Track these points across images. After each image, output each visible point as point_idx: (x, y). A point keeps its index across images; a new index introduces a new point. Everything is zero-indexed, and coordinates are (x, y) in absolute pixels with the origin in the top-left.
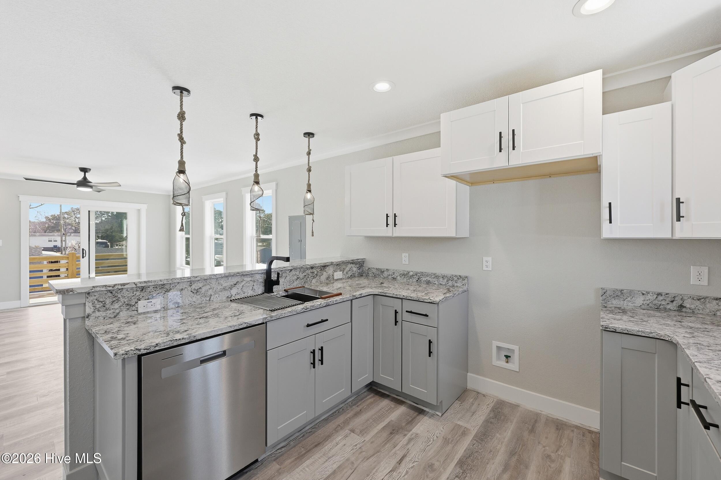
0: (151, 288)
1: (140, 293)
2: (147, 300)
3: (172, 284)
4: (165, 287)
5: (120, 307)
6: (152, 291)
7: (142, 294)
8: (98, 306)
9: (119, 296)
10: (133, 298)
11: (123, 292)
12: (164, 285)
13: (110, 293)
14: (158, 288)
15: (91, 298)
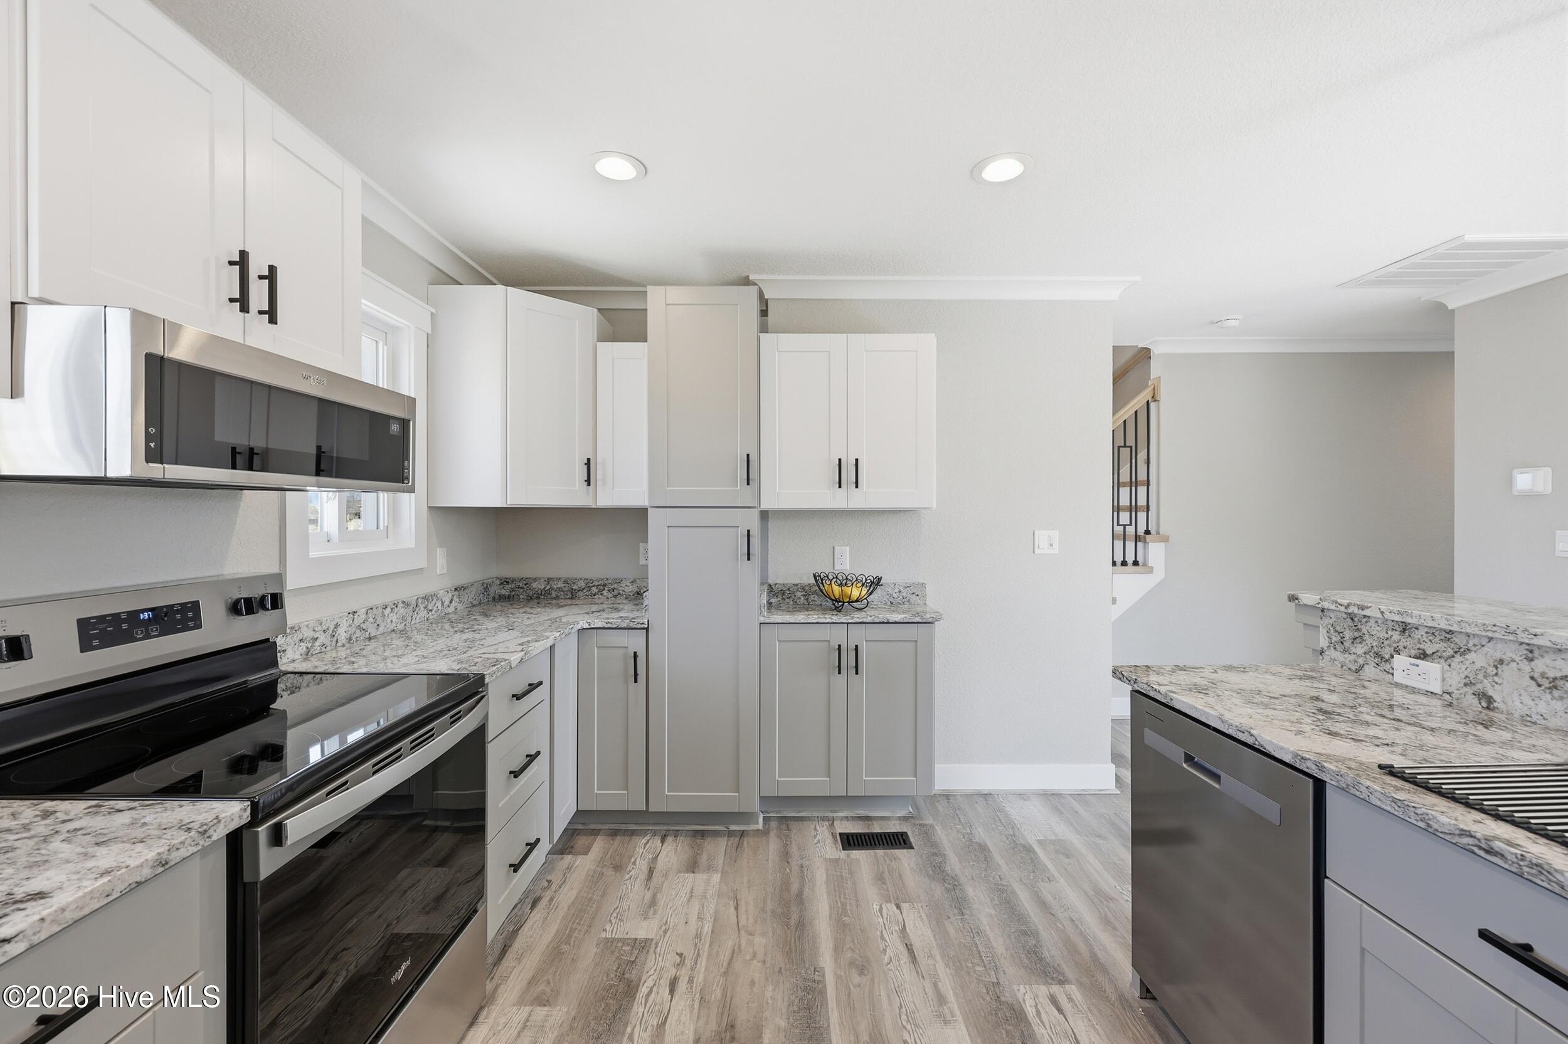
0: (1422, 631)
1: (1399, 638)
2: (1414, 658)
3: (1472, 637)
4: (1455, 639)
5: (1365, 653)
6: (1424, 641)
7: (1404, 640)
8: (1334, 639)
9: (1364, 630)
10: (1386, 643)
11: (1369, 624)
12: (1451, 632)
13: (1350, 620)
14: (1438, 636)
15: (1327, 621)
